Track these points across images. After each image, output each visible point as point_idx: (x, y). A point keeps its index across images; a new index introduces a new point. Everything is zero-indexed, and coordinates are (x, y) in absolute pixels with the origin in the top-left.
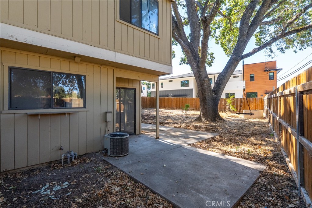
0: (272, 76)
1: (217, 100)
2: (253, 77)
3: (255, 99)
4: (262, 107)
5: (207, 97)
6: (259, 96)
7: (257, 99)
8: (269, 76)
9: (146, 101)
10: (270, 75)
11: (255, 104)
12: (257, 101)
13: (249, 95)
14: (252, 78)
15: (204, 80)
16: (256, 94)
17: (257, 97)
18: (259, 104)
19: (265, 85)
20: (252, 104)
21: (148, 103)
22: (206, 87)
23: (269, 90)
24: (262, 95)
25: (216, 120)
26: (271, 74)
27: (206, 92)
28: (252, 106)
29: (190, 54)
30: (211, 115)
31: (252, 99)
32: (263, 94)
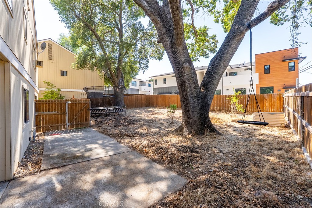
0: (293, 66)
1: (206, 99)
2: (269, 69)
3: (271, 95)
4: (280, 106)
5: (189, 95)
6: (276, 92)
7: (274, 95)
8: (289, 67)
9: (140, 99)
10: (290, 65)
11: (271, 102)
12: (274, 98)
13: (263, 90)
14: (267, 71)
15: (182, 67)
16: (271, 89)
17: (273, 92)
18: (277, 102)
19: (284, 78)
20: (267, 101)
21: (143, 101)
22: (186, 78)
23: (288, 83)
24: (279, 90)
25: (204, 133)
26: (292, 64)
27: (187, 86)
28: (267, 104)
29: (160, 25)
30: (197, 123)
31: (267, 95)
32: (280, 88)
